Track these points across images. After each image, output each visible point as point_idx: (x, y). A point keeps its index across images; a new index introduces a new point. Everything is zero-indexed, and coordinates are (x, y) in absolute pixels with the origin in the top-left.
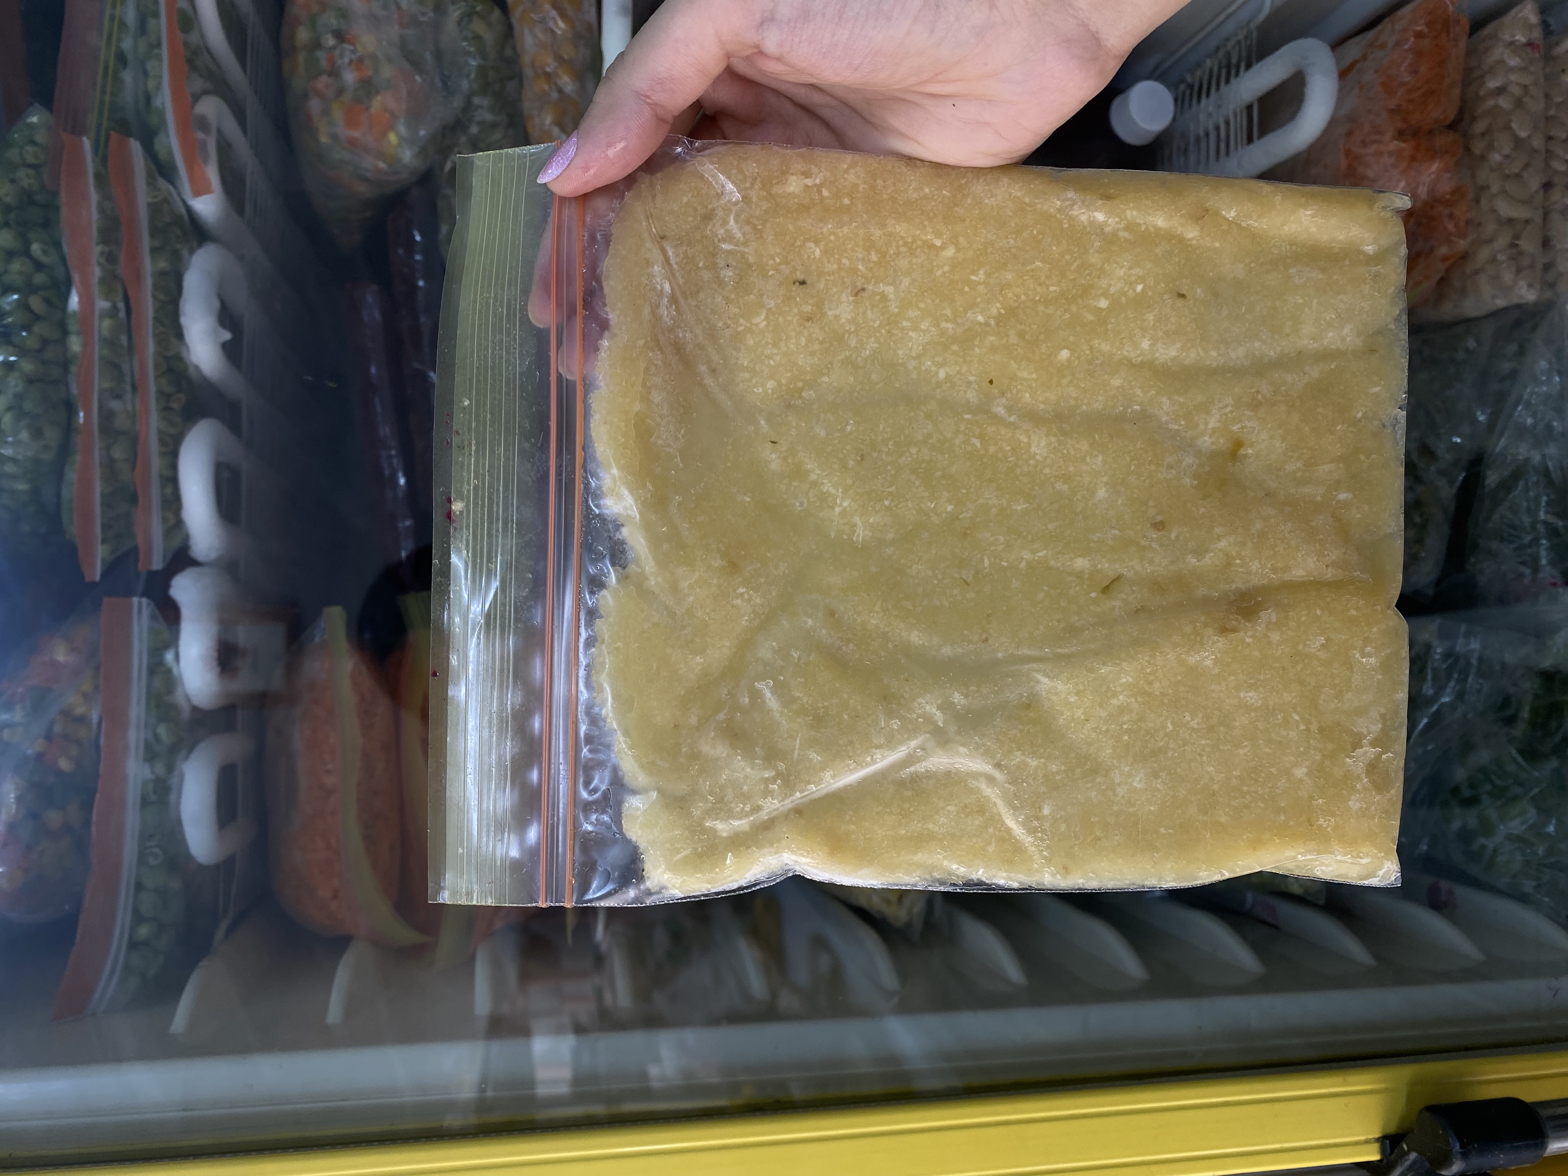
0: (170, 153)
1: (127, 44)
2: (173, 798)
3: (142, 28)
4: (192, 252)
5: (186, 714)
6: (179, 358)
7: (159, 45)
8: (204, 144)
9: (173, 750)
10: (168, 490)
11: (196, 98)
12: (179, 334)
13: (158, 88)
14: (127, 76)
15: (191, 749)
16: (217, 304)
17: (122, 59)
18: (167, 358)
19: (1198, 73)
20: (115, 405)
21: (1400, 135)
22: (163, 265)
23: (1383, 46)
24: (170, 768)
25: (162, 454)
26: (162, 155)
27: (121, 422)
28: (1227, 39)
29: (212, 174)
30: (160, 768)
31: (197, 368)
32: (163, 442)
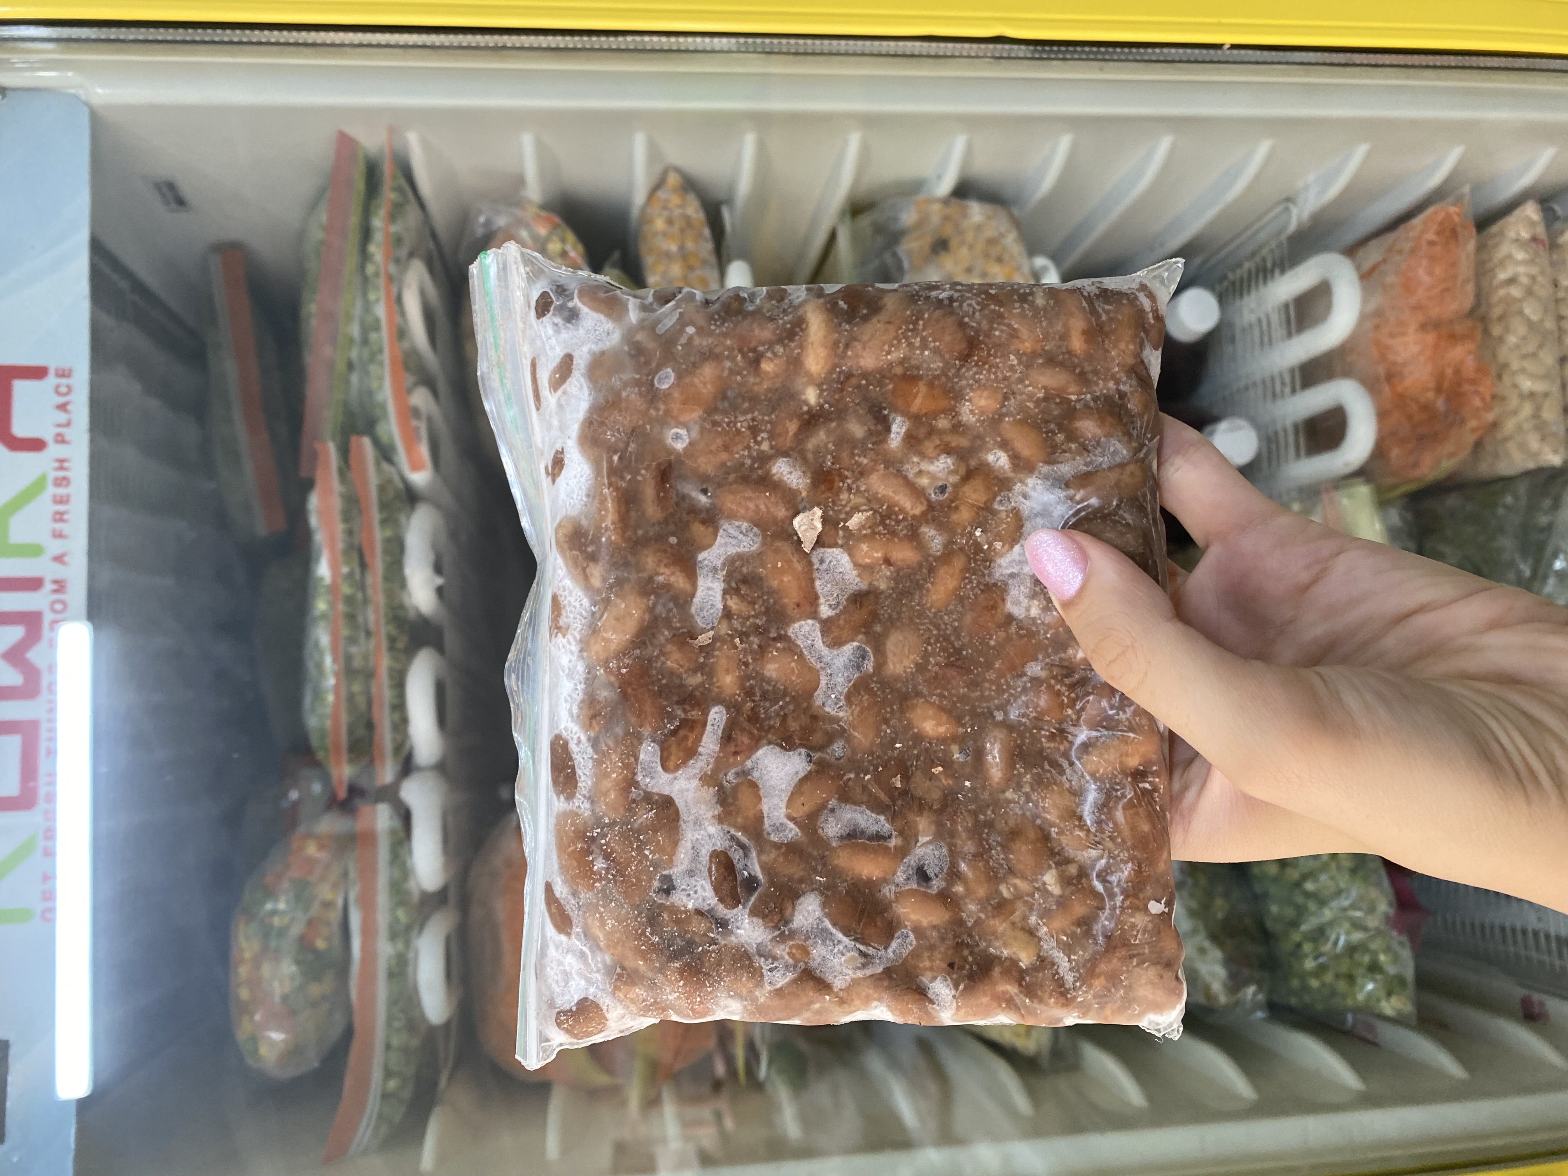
0: (391, 439)
1: (354, 354)
2: (410, 969)
3: (365, 341)
4: (408, 518)
5: (416, 897)
6: (401, 607)
7: (381, 351)
8: (417, 429)
9: (408, 928)
10: (397, 716)
11: (409, 391)
12: (402, 583)
13: (380, 387)
14: (354, 378)
15: (422, 926)
16: (431, 557)
17: (350, 366)
18: (393, 608)
19: (1239, 272)
20: (354, 650)
21: (1423, 327)
22: (389, 533)
23: (1400, 252)
24: (408, 944)
25: (392, 687)
26: (384, 439)
27: (357, 663)
28: (1261, 247)
29: (424, 451)
30: (400, 946)
31: (417, 610)
32: (391, 677)
